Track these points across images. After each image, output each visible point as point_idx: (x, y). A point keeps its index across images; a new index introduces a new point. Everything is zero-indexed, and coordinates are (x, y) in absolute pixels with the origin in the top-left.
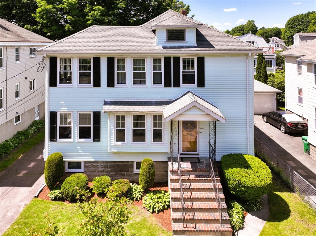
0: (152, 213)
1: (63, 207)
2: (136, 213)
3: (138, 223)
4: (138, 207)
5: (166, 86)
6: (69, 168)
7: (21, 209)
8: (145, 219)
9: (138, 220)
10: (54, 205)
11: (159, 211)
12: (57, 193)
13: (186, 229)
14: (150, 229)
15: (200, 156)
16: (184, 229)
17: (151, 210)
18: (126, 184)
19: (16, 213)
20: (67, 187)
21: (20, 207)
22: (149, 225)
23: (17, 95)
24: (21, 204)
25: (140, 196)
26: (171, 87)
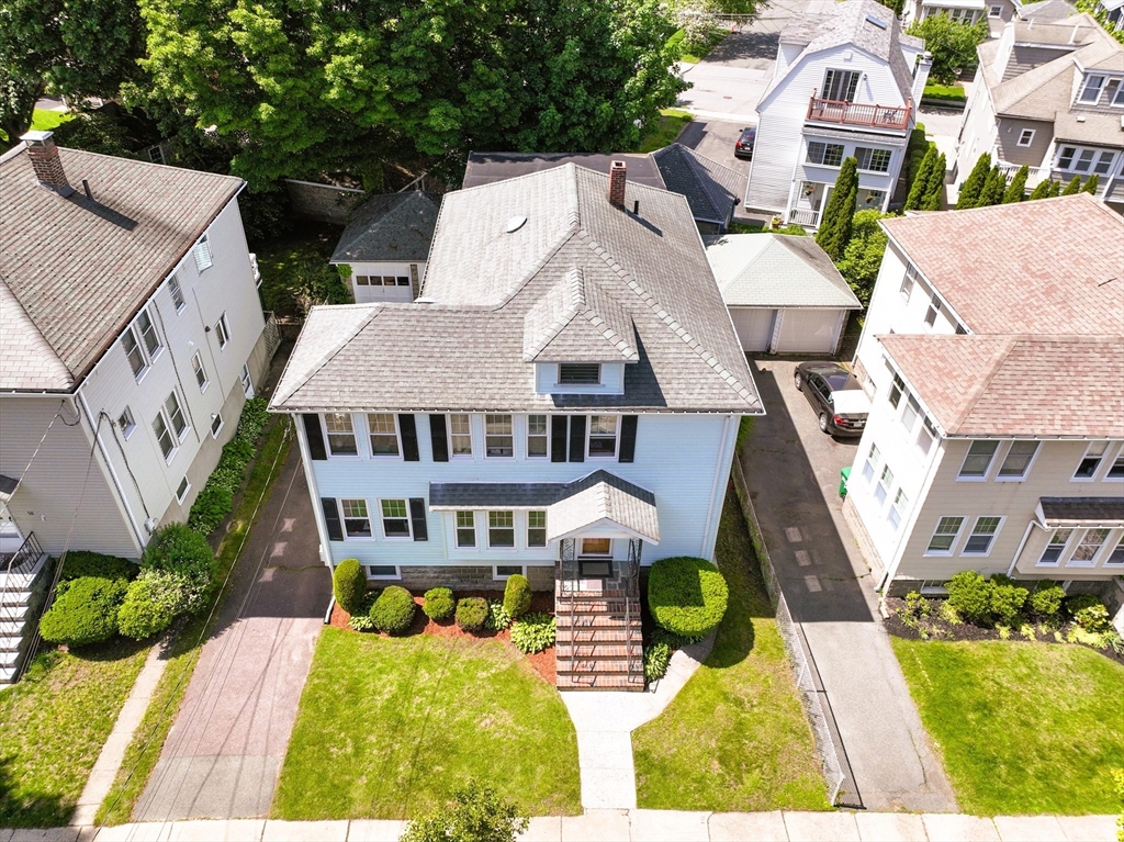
0: (527, 652)
1: (379, 644)
2: (500, 654)
3: (505, 672)
4: (503, 642)
5: (554, 459)
6: (373, 573)
7: (312, 649)
8: (514, 666)
9: (504, 667)
10: (362, 640)
11: (537, 652)
12: (365, 622)
13: (577, 685)
14: (522, 682)
15: (614, 560)
16: (573, 685)
17: (525, 649)
18: (482, 608)
19: (305, 654)
20: (380, 617)
21: (307, 644)
22: (520, 676)
23: (201, 379)
24: (305, 637)
25: (505, 624)
26: (564, 460)
